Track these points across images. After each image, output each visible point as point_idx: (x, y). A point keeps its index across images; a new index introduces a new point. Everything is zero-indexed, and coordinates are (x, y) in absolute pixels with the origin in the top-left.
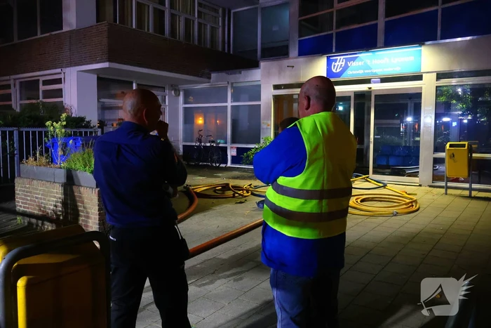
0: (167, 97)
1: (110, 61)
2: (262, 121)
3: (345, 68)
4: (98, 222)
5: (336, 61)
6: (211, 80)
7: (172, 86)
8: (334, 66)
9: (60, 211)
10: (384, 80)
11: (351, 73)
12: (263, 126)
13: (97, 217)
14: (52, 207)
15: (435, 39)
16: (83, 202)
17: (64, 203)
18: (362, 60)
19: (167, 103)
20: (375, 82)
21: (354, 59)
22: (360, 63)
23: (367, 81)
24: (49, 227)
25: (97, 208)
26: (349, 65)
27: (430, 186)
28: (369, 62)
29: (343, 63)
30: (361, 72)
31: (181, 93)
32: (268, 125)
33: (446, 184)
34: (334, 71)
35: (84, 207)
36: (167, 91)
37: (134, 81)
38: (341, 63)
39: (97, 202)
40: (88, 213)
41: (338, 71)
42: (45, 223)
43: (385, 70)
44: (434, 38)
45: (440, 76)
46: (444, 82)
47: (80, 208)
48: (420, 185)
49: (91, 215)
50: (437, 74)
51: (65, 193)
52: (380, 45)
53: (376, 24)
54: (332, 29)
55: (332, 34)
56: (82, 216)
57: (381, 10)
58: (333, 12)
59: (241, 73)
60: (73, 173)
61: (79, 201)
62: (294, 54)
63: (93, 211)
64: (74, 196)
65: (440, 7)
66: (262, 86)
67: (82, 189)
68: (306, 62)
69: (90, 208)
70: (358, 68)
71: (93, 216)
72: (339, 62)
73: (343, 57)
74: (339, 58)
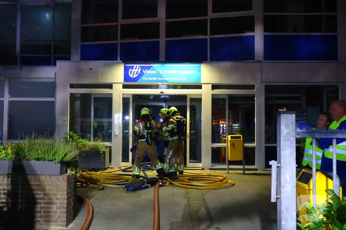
3: (141, 75)
4: (65, 206)
5: (132, 68)
8: (131, 72)
9: (2, 203)
10: (169, 87)
11: (146, 79)
12: (59, 122)
13: (66, 201)
15: (207, 60)
16: (43, 190)
17: (11, 194)
18: (155, 70)
21: (148, 68)
22: (154, 72)
23: (157, 87)
26: (145, 72)
27: (210, 169)
28: (161, 72)
29: (139, 71)
30: (155, 79)
32: (65, 121)
33: (228, 167)
34: (131, 76)
38: (137, 70)
41: (134, 76)
43: (174, 79)
45: (214, 87)
46: (217, 91)
48: (203, 169)
50: (212, 85)
51: (14, 183)
52: (162, 58)
53: (159, 42)
54: (117, 40)
55: (117, 44)
56: (41, 203)
57: (163, 31)
58: (117, 25)
59: (22, 68)
60: (24, 162)
61: (37, 190)
62: (75, 56)
63: (59, 196)
64: (29, 185)
65: (208, 37)
66: (58, 85)
67: (42, 178)
68: (105, 66)
69: (54, 194)
70: (152, 76)
71: (58, 202)
72: (136, 69)
73: (138, 65)
74: (135, 65)
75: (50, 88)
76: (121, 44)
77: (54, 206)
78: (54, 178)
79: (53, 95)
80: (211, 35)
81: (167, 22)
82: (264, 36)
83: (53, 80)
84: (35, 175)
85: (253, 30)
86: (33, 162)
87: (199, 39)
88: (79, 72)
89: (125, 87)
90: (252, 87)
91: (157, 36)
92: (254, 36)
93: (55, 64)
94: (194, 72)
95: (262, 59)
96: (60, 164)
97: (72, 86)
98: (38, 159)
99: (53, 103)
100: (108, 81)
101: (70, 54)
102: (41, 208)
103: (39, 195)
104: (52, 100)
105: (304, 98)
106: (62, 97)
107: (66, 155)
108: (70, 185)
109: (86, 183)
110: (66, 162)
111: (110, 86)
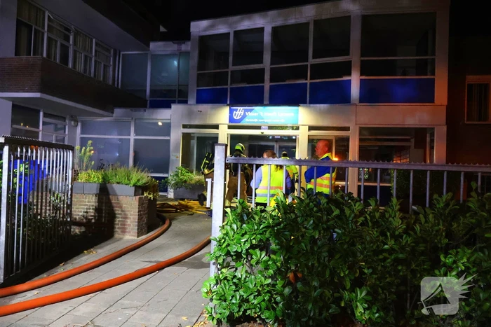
0: (67, 127)
1: (41, 91)
2: (171, 154)
3: (244, 117)
4: (137, 220)
5: (236, 110)
6: (114, 115)
7: (72, 116)
8: (235, 114)
9: (91, 216)
10: (271, 128)
11: (248, 120)
12: (172, 158)
13: (137, 217)
14: (81, 214)
15: (306, 103)
16: (121, 207)
17: (98, 210)
18: (257, 112)
19: (67, 133)
20: (264, 129)
21: (251, 110)
22: (256, 114)
23: (259, 128)
24: (76, 230)
25: (137, 210)
26: (247, 114)
28: (262, 114)
29: (243, 113)
30: (256, 120)
31: (79, 124)
32: (177, 157)
34: (235, 118)
35: (122, 211)
36: (67, 121)
37: (42, 110)
38: (240, 113)
39: (137, 206)
40: (125, 214)
41: (238, 118)
42: (72, 227)
44: (304, 102)
45: (311, 128)
46: (313, 133)
47: (117, 212)
49: (129, 216)
50: (309, 127)
51: (100, 201)
52: (266, 102)
53: (263, 86)
54: (227, 85)
55: (227, 89)
56: (119, 218)
57: (267, 76)
58: (228, 72)
59: (145, 111)
60: (108, 185)
61: (116, 207)
62: (192, 100)
63: (132, 213)
64: (111, 203)
65: (308, 81)
66: (172, 124)
67: (120, 198)
68: (212, 108)
69: (128, 211)
70: (253, 117)
71: (132, 217)
72: (239, 111)
73: (242, 108)
74: (239, 108)
75: (167, 128)
76: (231, 88)
77: (129, 221)
78: (129, 199)
79: (169, 135)
80: (311, 79)
81: (271, 68)
82: (361, 80)
83: (169, 121)
84: (115, 195)
85: (350, 74)
86: (115, 186)
87: (300, 84)
88: (190, 114)
89: (230, 127)
90: (347, 129)
91: (263, 81)
92: (350, 80)
93: (170, 107)
94: (292, 114)
95: (357, 102)
96: (134, 188)
97: (185, 126)
98: (118, 183)
99: (169, 141)
100: (214, 122)
101: (187, 98)
102: (119, 221)
103: (118, 211)
104: (167, 138)
105: (413, 140)
106: (176, 136)
107: (138, 180)
108: (143, 204)
109: (180, 210)
110: (140, 186)
111: (216, 127)
